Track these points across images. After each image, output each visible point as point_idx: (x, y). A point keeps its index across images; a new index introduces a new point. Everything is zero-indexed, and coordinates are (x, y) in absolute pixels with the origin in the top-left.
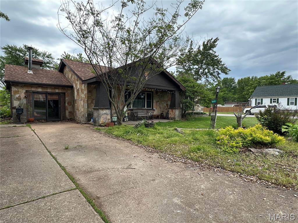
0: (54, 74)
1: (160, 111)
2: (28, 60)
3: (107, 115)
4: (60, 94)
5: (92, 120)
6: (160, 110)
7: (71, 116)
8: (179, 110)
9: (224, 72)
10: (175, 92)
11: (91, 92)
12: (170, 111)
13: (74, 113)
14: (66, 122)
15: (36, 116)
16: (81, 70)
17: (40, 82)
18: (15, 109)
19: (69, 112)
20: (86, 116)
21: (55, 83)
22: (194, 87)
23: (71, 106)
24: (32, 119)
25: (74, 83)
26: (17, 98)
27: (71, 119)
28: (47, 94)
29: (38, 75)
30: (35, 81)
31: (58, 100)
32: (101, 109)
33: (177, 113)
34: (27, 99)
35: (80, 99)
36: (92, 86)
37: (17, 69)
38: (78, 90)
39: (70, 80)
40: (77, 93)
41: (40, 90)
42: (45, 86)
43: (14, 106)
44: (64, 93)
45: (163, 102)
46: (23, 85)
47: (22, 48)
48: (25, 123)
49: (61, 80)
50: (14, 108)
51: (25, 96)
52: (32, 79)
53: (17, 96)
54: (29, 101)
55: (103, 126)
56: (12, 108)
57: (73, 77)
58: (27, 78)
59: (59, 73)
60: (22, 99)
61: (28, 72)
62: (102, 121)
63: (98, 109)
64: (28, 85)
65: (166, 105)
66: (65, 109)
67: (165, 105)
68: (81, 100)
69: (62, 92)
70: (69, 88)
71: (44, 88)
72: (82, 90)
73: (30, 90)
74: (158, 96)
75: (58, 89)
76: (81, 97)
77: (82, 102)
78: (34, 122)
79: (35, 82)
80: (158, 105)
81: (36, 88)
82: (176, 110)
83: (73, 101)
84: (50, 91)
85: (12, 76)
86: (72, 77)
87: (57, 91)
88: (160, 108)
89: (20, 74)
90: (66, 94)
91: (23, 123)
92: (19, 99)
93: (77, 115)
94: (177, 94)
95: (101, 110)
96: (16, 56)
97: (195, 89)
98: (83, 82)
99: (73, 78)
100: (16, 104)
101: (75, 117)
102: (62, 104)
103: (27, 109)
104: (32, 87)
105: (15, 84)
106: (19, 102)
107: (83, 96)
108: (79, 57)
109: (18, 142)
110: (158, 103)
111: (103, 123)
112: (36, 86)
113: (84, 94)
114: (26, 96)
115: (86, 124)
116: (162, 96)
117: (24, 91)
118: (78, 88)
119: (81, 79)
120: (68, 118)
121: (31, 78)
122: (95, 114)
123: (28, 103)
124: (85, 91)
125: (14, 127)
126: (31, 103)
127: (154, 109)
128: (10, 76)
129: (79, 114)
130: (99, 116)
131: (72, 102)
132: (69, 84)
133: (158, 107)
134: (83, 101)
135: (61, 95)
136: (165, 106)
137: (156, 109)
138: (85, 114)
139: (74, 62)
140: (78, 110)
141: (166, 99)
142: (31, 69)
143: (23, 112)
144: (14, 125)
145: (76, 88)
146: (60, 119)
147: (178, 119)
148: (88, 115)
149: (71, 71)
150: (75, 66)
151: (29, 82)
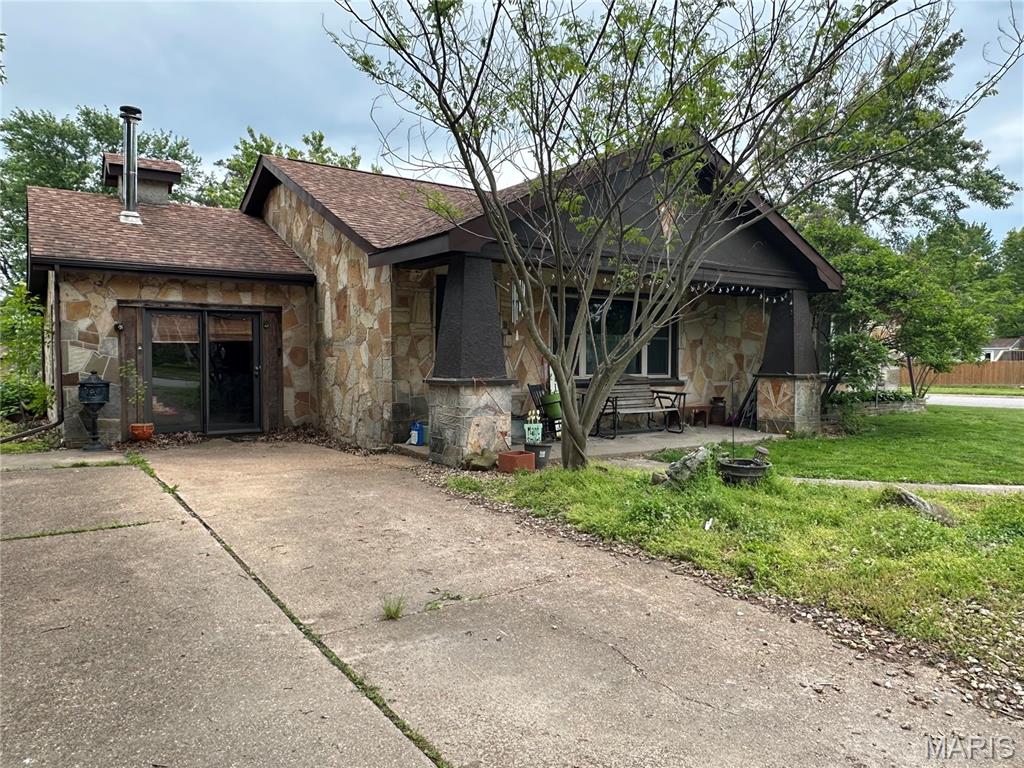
0: (229, 224)
1: (708, 388)
2: (122, 166)
3: (498, 412)
4: (259, 313)
5: (414, 434)
6: (706, 384)
7: (304, 414)
8: (810, 384)
9: (986, 198)
10: (791, 297)
11: (407, 305)
12: (765, 388)
13: (320, 401)
14: (287, 441)
15: (161, 415)
16: (352, 205)
17: (177, 262)
18: (73, 384)
19: (299, 396)
20: (387, 416)
21: (237, 264)
22: (880, 270)
23: (307, 368)
24: (147, 426)
25: (319, 261)
26: (80, 333)
27: (305, 426)
28: (201, 312)
29: (163, 231)
30: (158, 257)
31: (251, 339)
32: (470, 385)
33: (801, 396)
34: (123, 339)
35: (352, 338)
36: (413, 274)
37: (74, 208)
38: (341, 298)
39: (300, 252)
40: (338, 307)
41: (175, 296)
42: (200, 281)
43: (72, 369)
44: (278, 311)
45: (720, 346)
46: (109, 274)
47: (74, 120)
48: (117, 444)
49: (263, 252)
50: (72, 379)
51: (116, 327)
52: (142, 248)
53: (83, 324)
54: (132, 348)
55: (484, 469)
56: (65, 379)
57: (315, 234)
58: (122, 243)
59: (246, 221)
60: (104, 341)
61: (122, 219)
62: (472, 441)
63: (455, 387)
64: (127, 273)
65: (732, 360)
66: (280, 380)
67: (730, 358)
68: (359, 342)
69: (267, 305)
70: (296, 288)
71: (195, 287)
72: (362, 295)
73: (135, 298)
74: (698, 316)
75: (251, 290)
76: (360, 328)
77: (364, 348)
78: (154, 442)
79: (158, 261)
80: (698, 361)
81: (161, 287)
82: (798, 383)
83: (317, 347)
84: (216, 302)
85: (61, 235)
86: (308, 235)
87: (246, 300)
88: (709, 373)
89: (92, 228)
90: (284, 312)
91: (108, 448)
92: (90, 339)
93: (337, 407)
94: (800, 308)
95: (469, 391)
96: (49, 157)
97: (889, 283)
98: (375, 257)
99: (314, 241)
100: (79, 360)
101: (328, 421)
102: (266, 362)
103: (124, 381)
104: (142, 287)
105: (74, 272)
106: (89, 353)
107: (369, 321)
108: (310, 147)
109: (132, 564)
110: (699, 349)
111: (479, 451)
112: (161, 279)
113: (377, 310)
114: (121, 327)
115: (384, 452)
116: (715, 317)
117: (112, 304)
118: (340, 287)
119: (364, 244)
120: (295, 421)
121: (140, 243)
122: (438, 409)
123: (129, 357)
124: (378, 302)
125: (77, 470)
126: (139, 357)
127: (681, 378)
128: (52, 237)
129: (348, 407)
130: (457, 421)
131: (311, 349)
132: (295, 269)
133: (700, 370)
134: (371, 348)
135: (264, 317)
136: (730, 365)
137: (692, 379)
138: (382, 409)
139: (311, 166)
140: (342, 385)
141: (736, 331)
142: (135, 205)
143: (107, 398)
144: (80, 460)
145: (332, 289)
146: (260, 425)
147: (807, 429)
148: (394, 412)
149: (304, 209)
150: (322, 186)
151: (130, 263)
